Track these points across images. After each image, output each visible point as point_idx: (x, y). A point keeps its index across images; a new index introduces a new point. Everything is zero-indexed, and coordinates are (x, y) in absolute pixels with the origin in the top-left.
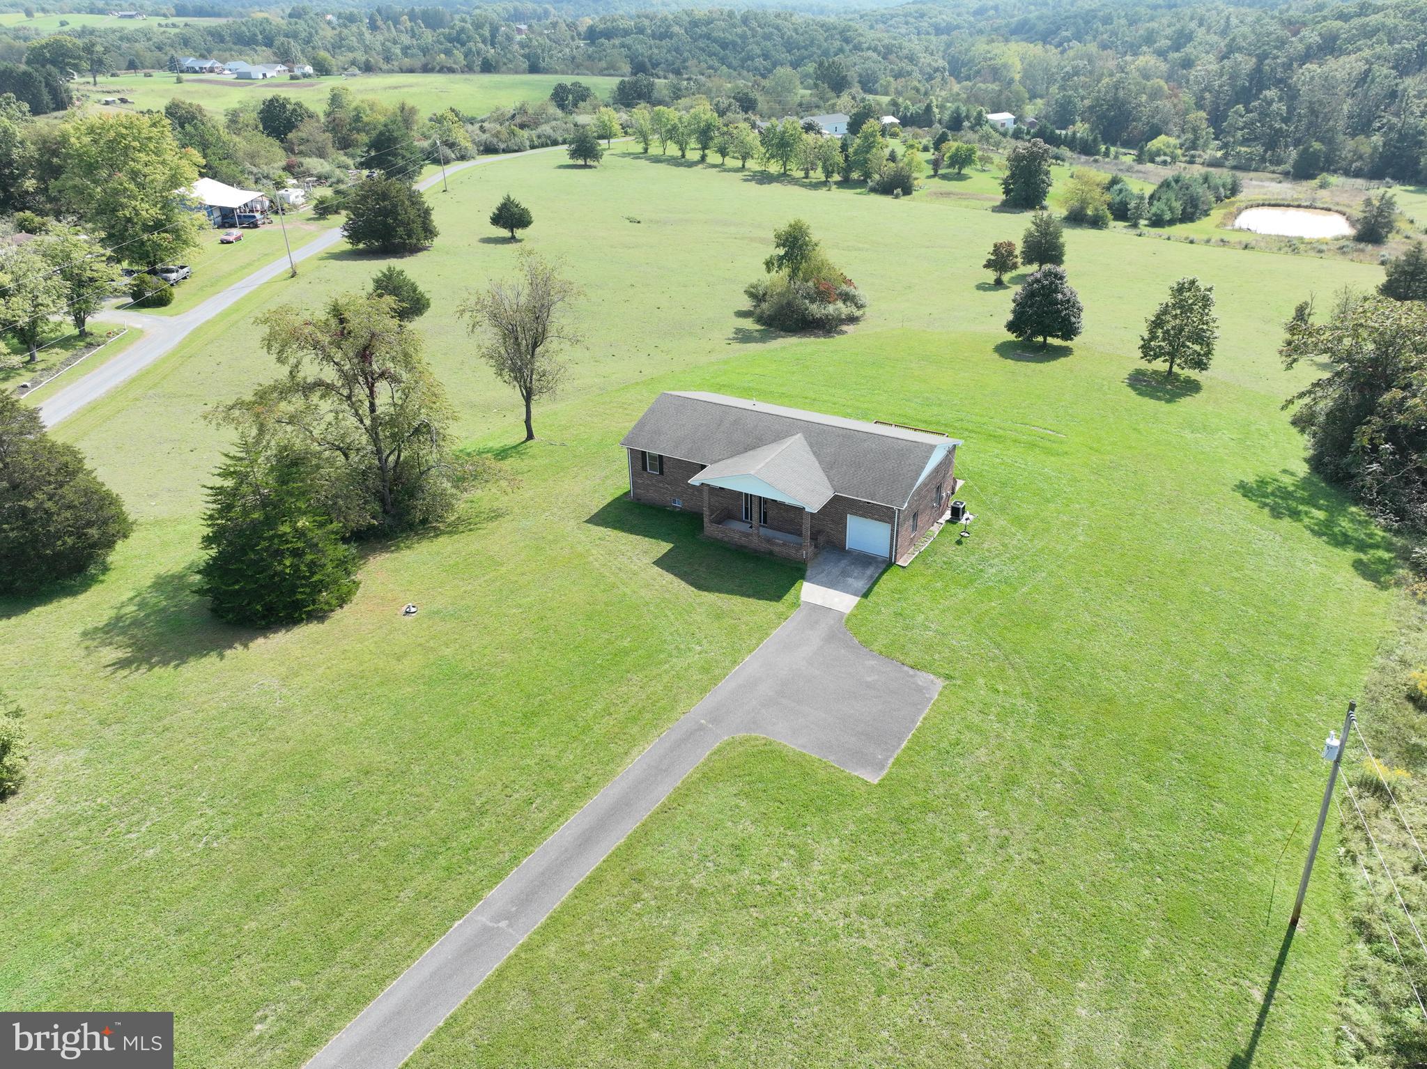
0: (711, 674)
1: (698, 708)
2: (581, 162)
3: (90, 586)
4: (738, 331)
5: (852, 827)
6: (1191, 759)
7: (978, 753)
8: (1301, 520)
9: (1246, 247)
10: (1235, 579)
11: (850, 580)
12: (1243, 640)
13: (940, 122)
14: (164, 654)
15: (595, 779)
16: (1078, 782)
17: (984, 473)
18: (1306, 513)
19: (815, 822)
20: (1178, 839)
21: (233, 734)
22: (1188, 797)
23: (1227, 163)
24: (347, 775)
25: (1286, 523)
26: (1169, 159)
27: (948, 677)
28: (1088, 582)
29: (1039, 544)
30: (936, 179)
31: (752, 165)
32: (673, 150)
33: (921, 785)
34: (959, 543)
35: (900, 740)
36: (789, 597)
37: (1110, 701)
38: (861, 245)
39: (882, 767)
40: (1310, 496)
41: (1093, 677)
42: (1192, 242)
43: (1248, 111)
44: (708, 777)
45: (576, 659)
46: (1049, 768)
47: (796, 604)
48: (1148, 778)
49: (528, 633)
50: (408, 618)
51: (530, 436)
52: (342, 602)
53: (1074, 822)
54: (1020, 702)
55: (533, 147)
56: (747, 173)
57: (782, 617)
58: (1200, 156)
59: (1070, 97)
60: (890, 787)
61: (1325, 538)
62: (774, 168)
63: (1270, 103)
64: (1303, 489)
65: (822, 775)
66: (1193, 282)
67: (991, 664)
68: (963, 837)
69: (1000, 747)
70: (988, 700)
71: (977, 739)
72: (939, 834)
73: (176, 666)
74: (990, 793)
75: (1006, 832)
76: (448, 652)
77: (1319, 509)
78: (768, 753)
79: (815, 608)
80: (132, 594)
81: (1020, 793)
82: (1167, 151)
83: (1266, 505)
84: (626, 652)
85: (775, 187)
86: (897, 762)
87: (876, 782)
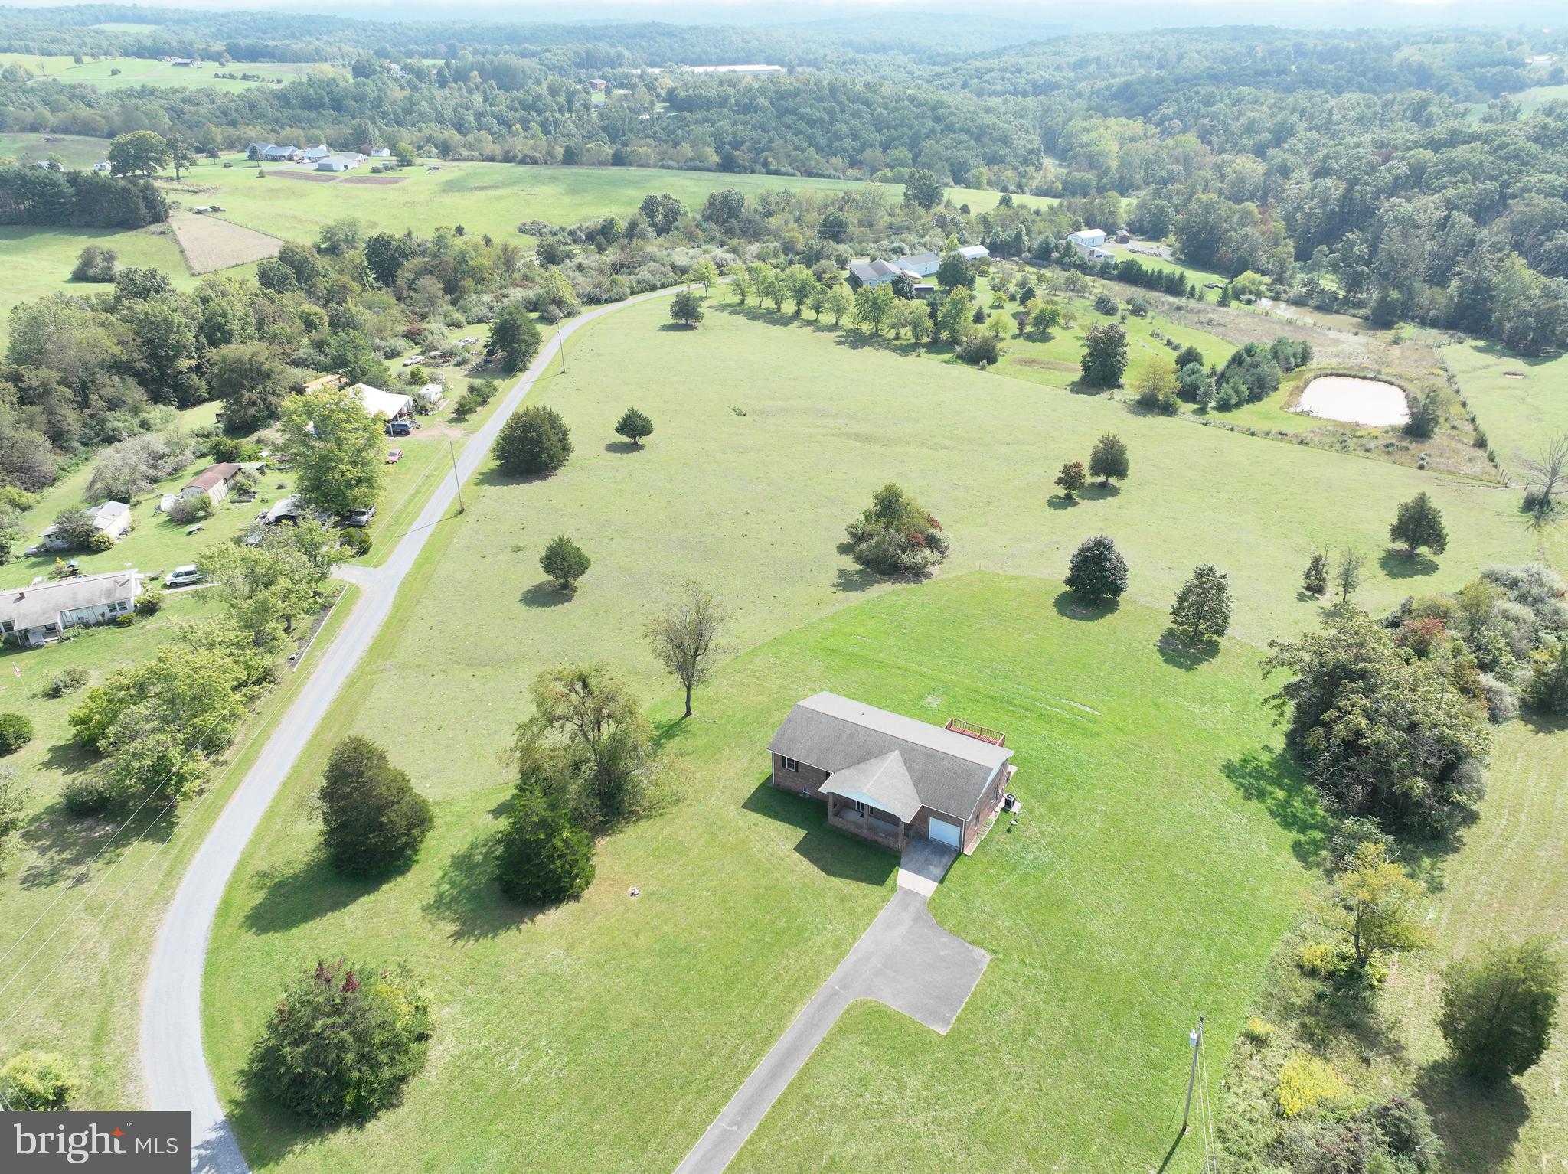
0: (840, 948)
1: (833, 977)
2: (682, 321)
3: (411, 866)
4: (842, 573)
5: (929, 1066)
6: (1144, 1015)
7: (1009, 1012)
8: (1264, 802)
9: (1301, 443)
10: (1203, 862)
11: (931, 868)
12: (1198, 918)
13: (1029, 250)
14: (481, 927)
15: (774, 1031)
16: (1069, 1034)
17: (1033, 759)
18: (1271, 793)
19: (907, 1062)
20: (1126, 1074)
21: (547, 994)
22: (1137, 1044)
23: (1311, 302)
24: (626, 1027)
25: (1254, 804)
26: (1253, 298)
27: (995, 952)
28: (1097, 867)
29: (1067, 830)
30: (1021, 340)
31: (846, 321)
32: (769, 303)
33: (972, 1037)
34: (1009, 831)
35: (961, 1002)
36: (889, 882)
37: (1099, 971)
38: (947, 442)
39: (949, 1023)
40: (1278, 775)
41: (1090, 951)
42: (1253, 434)
43: (1332, 252)
44: (843, 1030)
45: (752, 937)
46: (1053, 1023)
47: (894, 889)
48: (1114, 1031)
49: (717, 914)
50: (634, 898)
51: (689, 713)
52: (588, 883)
53: (1063, 1062)
54: (1039, 972)
55: (633, 294)
56: (840, 333)
57: (885, 899)
58: (1285, 292)
59: (1163, 207)
60: (954, 1037)
61: (1278, 819)
62: (866, 327)
63: (1352, 245)
64: (1275, 768)
65: (912, 1029)
66: (1211, 569)
67: (1023, 941)
68: (996, 1073)
69: (1023, 1007)
70: (1019, 971)
71: (1010, 1002)
72: (981, 1071)
73: (493, 938)
74: (1014, 1043)
75: (1021, 1070)
76: (667, 929)
77: (1282, 788)
78: (879, 1012)
79: (909, 893)
80: (441, 873)
81: (1032, 1041)
82: (1253, 288)
83: (1242, 785)
84: (783, 931)
85: (868, 351)
86: (958, 1020)
87: (944, 1034)
